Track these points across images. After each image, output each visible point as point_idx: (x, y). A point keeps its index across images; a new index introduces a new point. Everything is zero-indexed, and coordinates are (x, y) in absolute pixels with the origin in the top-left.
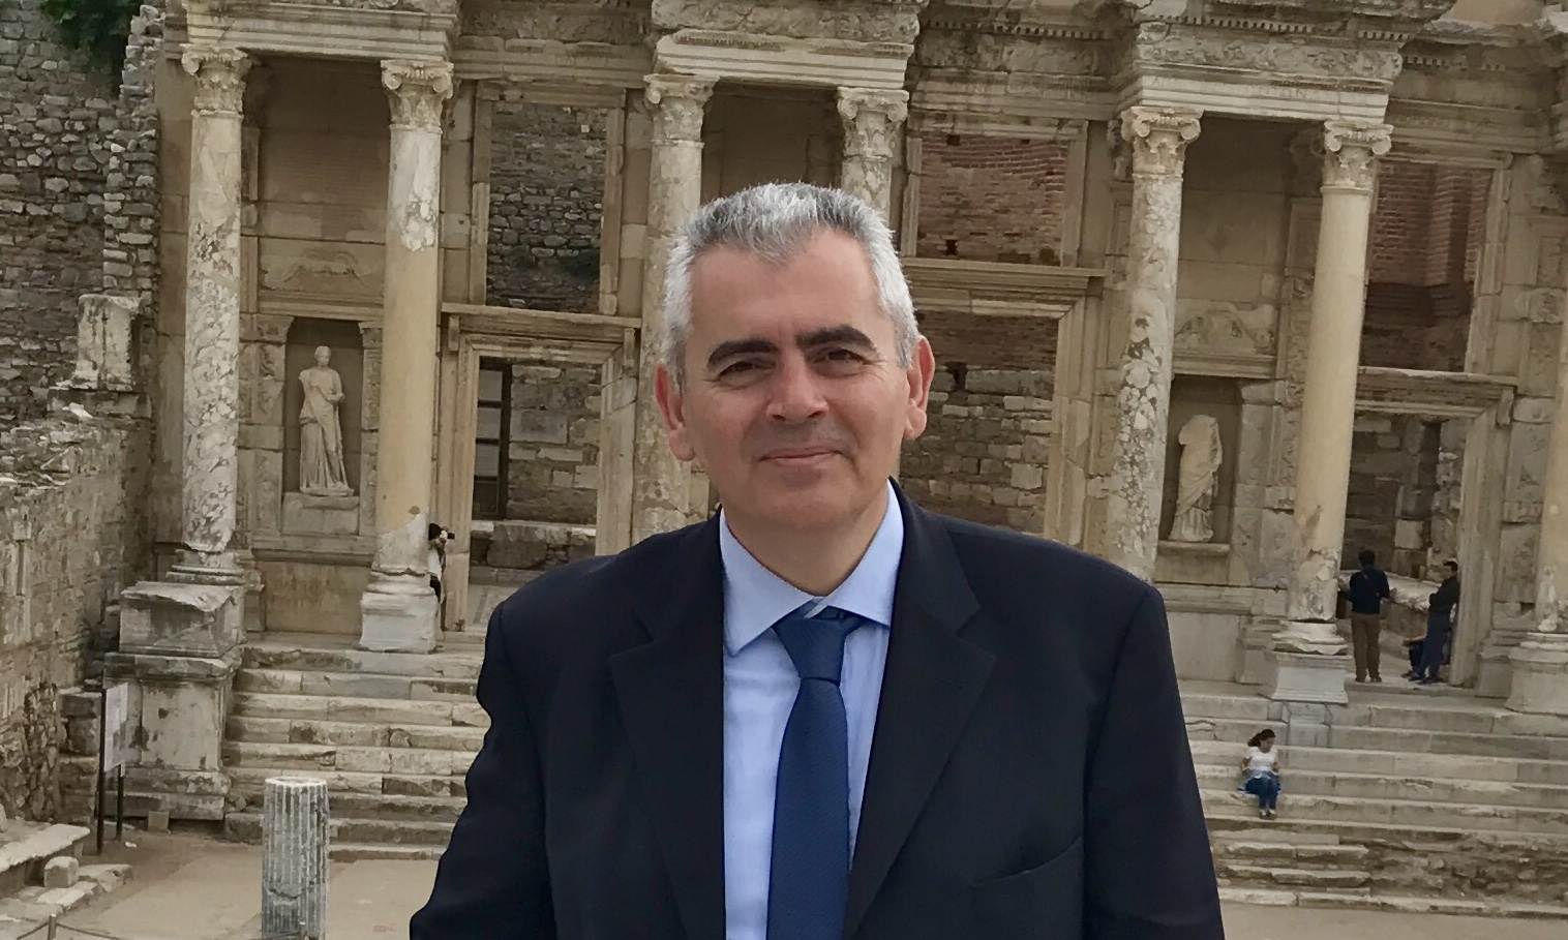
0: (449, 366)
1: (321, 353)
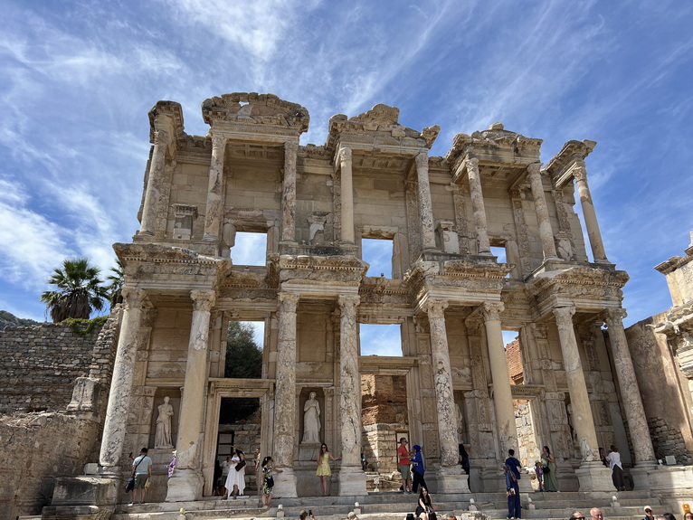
0: (210, 400)
1: (167, 399)
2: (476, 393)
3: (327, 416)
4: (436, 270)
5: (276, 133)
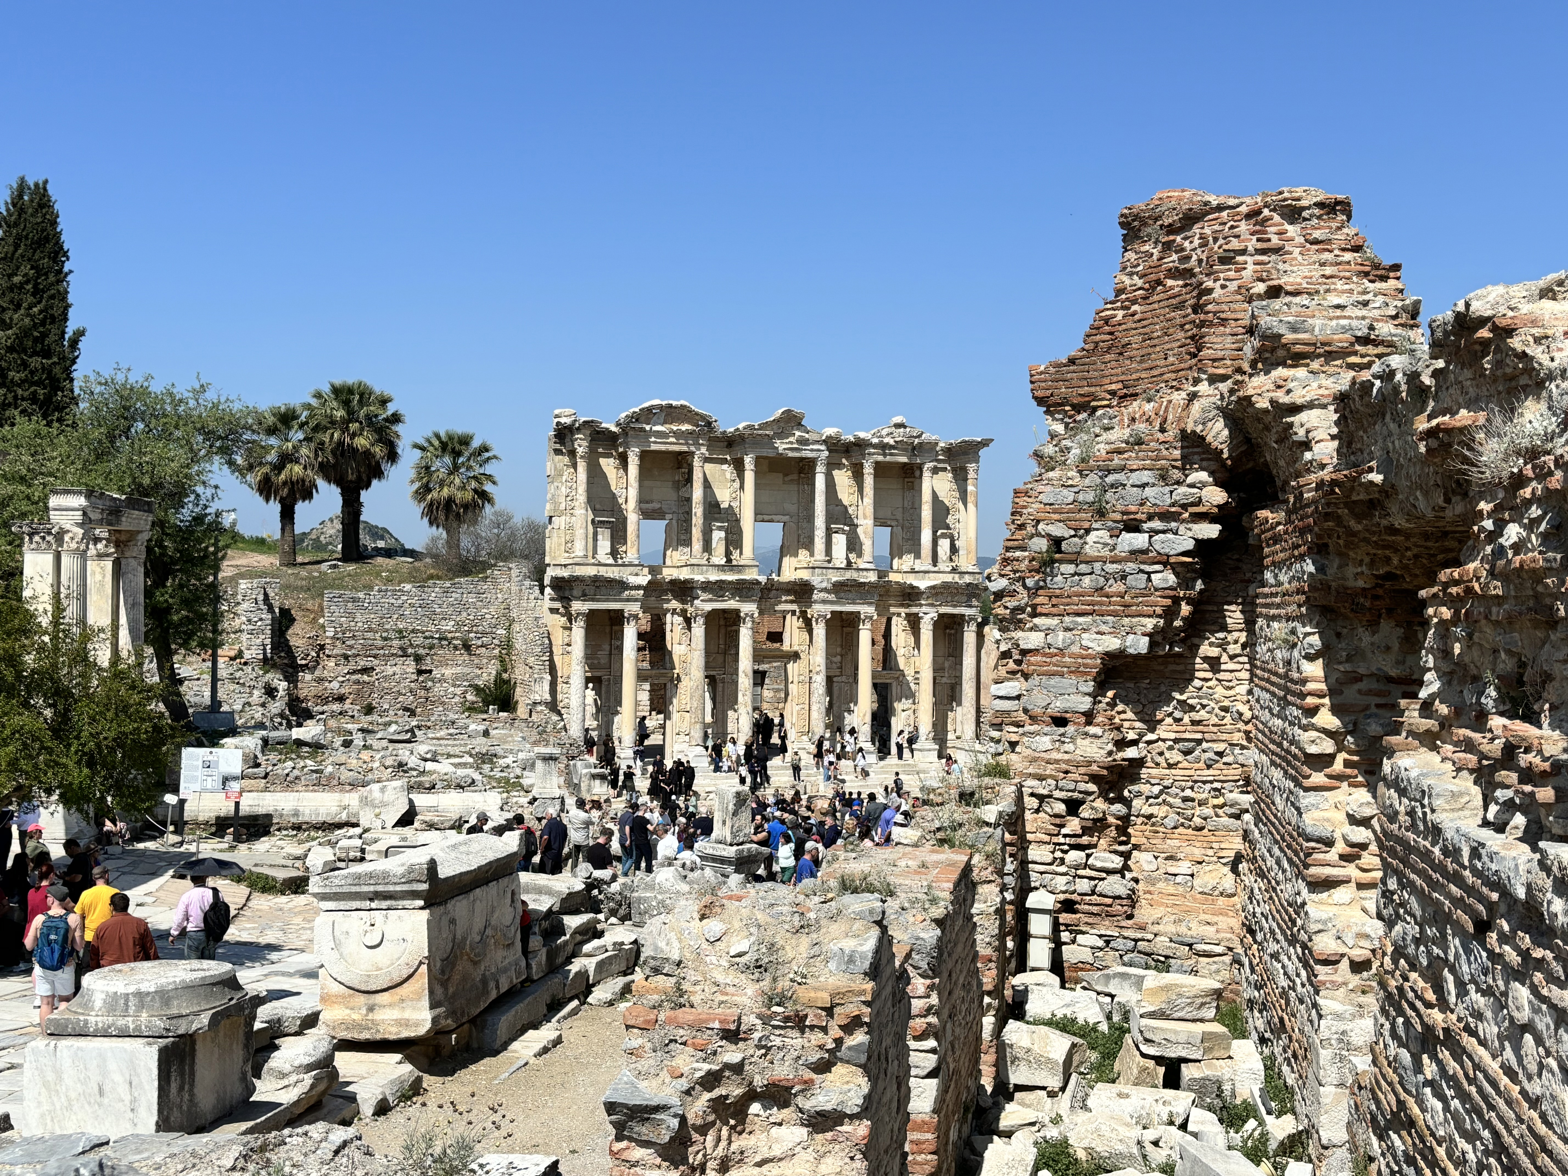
1: (591, 685)
2: (844, 678)
3: (718, 699)
4: (824, 585)
5: (687, 444)
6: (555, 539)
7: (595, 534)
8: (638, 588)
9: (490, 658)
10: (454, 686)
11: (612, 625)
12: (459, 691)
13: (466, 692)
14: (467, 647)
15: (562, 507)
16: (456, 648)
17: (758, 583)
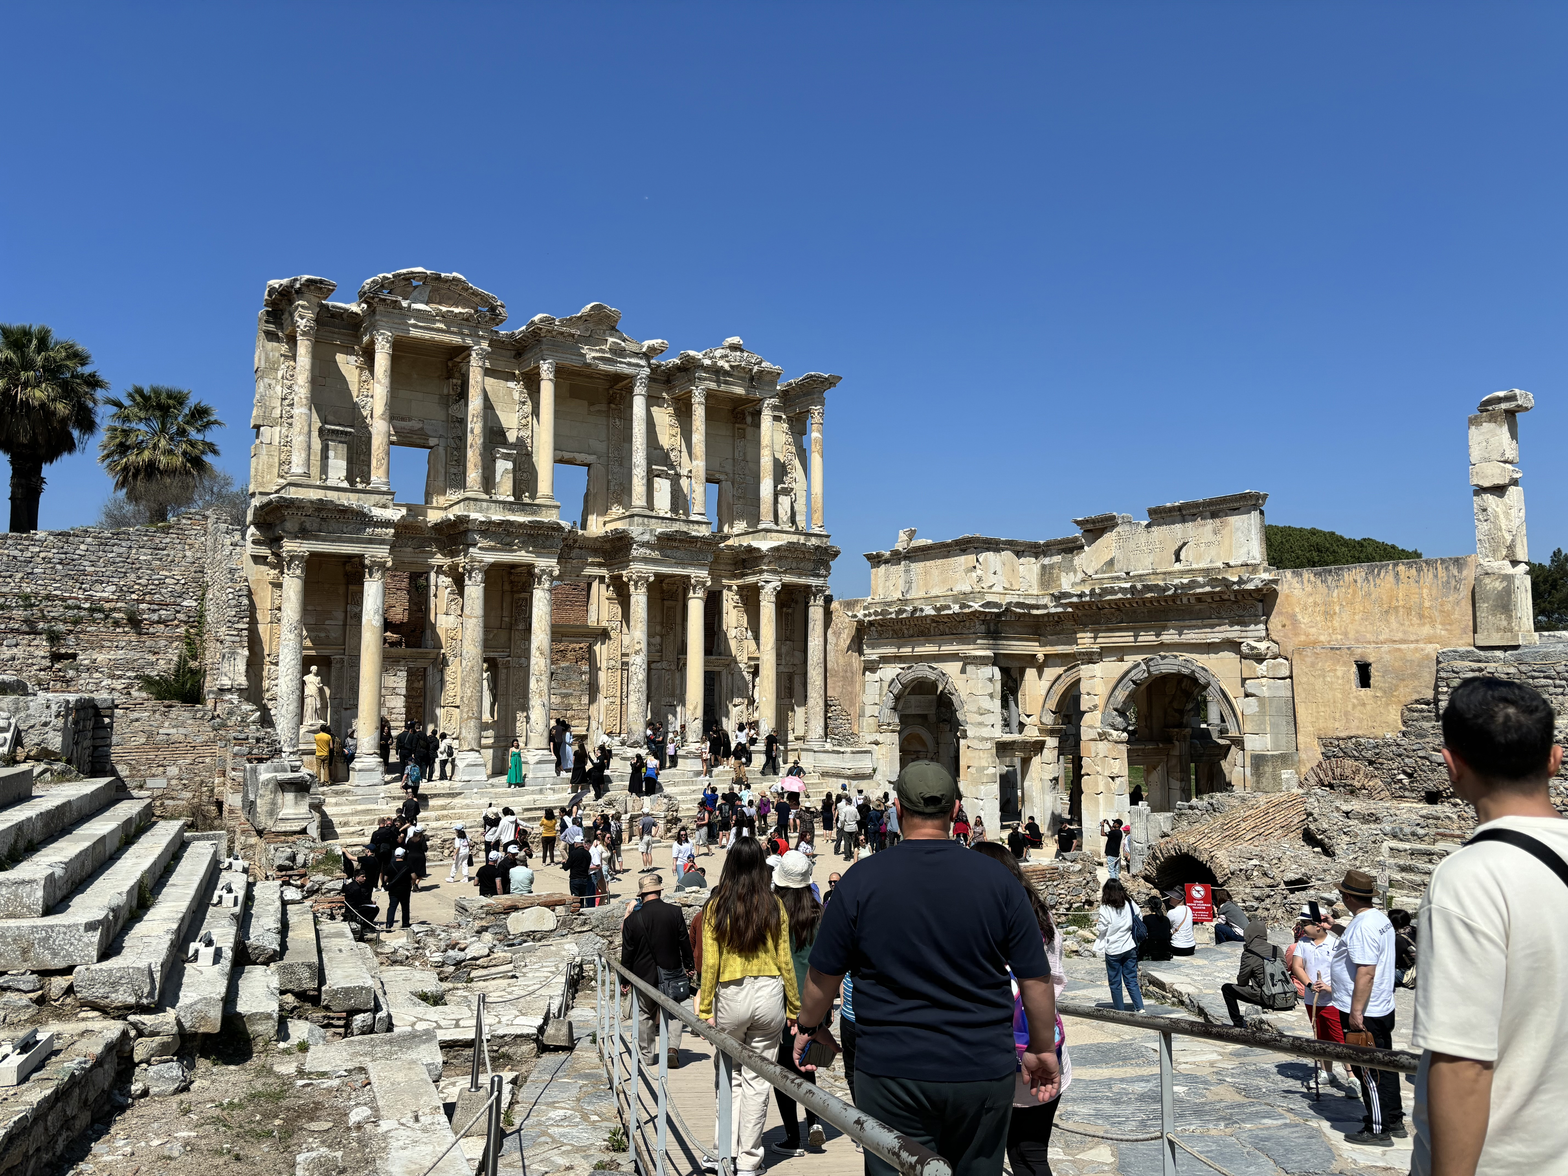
1: (314, 668)
4: (646, 537)
5: (460, 333)
6: (263, 458)
7: (325, 450)
8: (387, 524)
9: (171, 640)
10: (112, 677)
11: (348, 583)
12: (119, 684)
13: (130, 686)
14: (134, 622)
15: (277, 413)
16: (117, 624)
17: (559, 528)
